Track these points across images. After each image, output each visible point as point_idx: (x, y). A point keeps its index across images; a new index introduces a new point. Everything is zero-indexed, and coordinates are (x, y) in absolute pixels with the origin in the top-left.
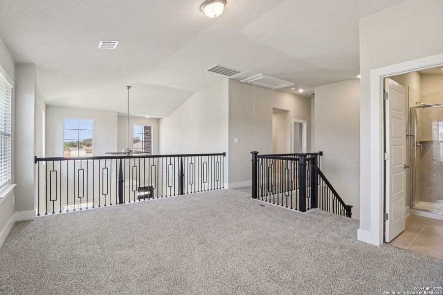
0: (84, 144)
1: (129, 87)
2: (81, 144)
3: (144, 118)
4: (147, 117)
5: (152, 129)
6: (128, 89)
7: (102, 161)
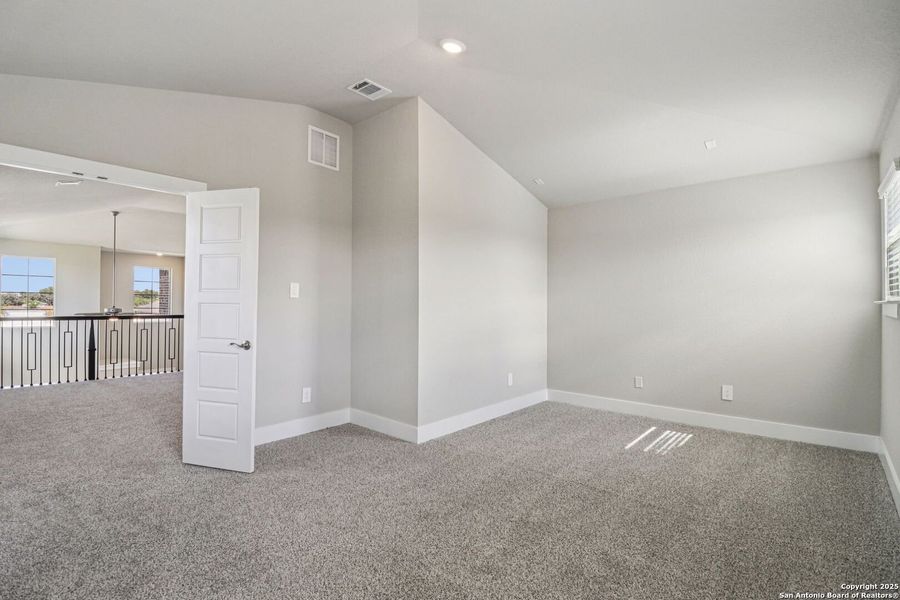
0: (40, 299)
1: (116, 213)
2: (33, 299)
3: (155, 256)
4: (160, 254)
5: (171, 275)
6: (115, 215)
7: (64, 323)
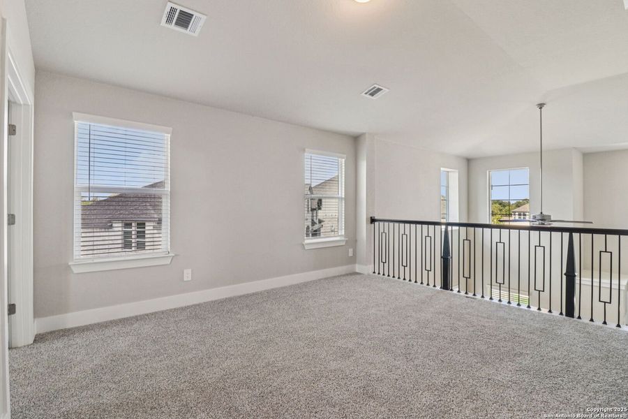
1: (542, 106)
6: (541, 108)
